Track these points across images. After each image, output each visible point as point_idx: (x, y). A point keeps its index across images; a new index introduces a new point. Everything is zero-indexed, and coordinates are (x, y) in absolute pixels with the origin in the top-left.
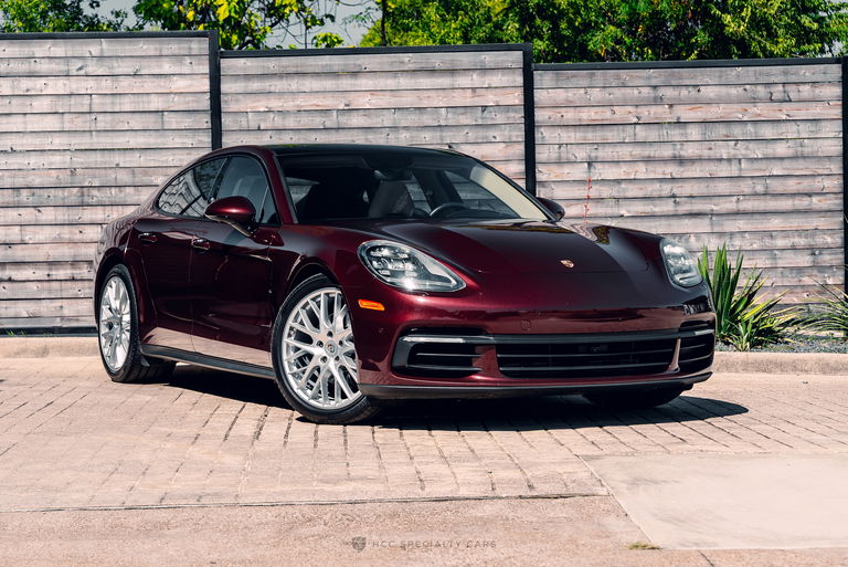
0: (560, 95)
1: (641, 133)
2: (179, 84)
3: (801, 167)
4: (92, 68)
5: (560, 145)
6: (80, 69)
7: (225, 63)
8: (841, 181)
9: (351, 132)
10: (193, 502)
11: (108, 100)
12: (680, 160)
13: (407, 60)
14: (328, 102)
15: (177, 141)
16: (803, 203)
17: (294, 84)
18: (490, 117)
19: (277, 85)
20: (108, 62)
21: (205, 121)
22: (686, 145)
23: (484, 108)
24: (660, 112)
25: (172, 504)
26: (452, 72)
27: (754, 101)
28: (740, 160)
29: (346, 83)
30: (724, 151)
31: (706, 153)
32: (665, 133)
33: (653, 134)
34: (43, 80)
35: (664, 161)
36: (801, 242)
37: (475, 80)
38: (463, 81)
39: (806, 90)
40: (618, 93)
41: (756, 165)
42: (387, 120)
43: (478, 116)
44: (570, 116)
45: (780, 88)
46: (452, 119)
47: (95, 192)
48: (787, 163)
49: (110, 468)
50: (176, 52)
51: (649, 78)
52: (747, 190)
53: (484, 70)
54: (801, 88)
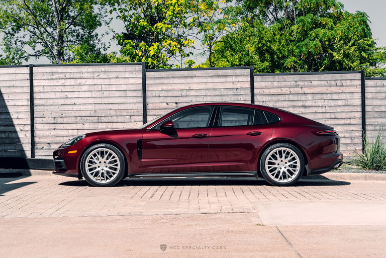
0: (263, 84)
1: (291, 97)
2: (132, 81)
3: (347, 109)
4: (102, 76)
5: (263, 101)
6: (98, 76)
7: (147, 74)
8: (361, 114)
9: (191, 97)
10: (128, 214)
11: (108, 86)
12: (305, 107)
13: (210, 72)
14: (183, 87)
15: (131, 100)
16: (348, 121)
17: (171, 81)
18: (239, 92)
19: (166, 81)
20: (107, 73)
21: (140, 93)
22: (307, 102)
23: (237, 89)
24: (298, 90)
25: (121, 214)
26: (225, 76)
27: (331, 86)
28: (326, 106)
29: (189, 80)
30: (320, 103)
31: (314, 104)
32: (299, 97)
33: (295, 98)
34: (85, 80)
35: (299, 107)
36: (347, 135)
37: (234, 79)
38: (230, 79)
39: (349, 82)
40: (283, 83)
41: (331, 108)
42: (203, 93)
43: (235, 92)
44: (267, 91)
45: (340, 81)
46: (226, 92)
47: (103, 118)
48: (342, 108)
49: (104, 206)
50: (131, 70)
51: (294, 78)
52: (328, 117)
53: (237, 76)
54: (347, 81)
